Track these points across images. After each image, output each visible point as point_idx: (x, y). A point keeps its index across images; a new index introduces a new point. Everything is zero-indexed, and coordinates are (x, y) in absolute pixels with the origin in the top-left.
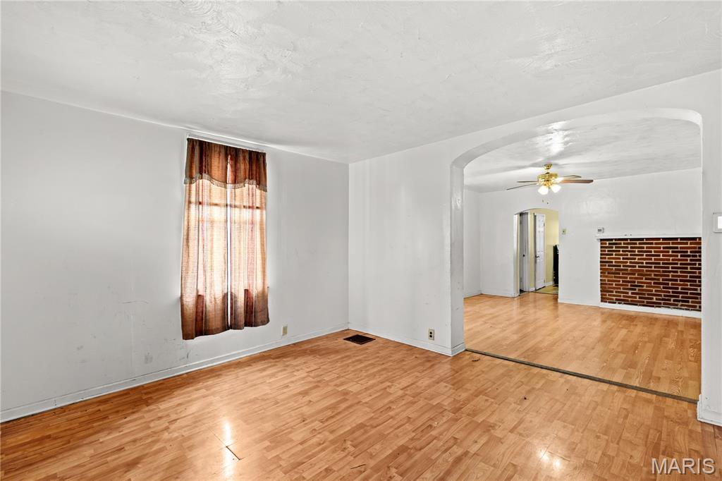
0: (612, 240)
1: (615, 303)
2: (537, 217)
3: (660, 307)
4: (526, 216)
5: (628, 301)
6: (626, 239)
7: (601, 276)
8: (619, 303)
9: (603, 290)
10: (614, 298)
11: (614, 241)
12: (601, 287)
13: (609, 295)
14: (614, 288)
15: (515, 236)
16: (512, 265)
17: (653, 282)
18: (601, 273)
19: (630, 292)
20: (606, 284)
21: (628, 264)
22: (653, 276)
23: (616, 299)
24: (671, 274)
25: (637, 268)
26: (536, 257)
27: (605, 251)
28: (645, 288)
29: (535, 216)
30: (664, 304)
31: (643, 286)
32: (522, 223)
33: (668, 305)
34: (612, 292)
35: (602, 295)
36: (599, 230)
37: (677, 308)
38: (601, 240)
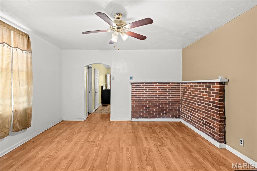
0: (137, 83)
1: (138, 118)
2: (96, 71)
3: (157, 118)
4: (91, 69)
5: (144, 116)
6: (143, 83)
7: (132, 104)
8: (140, 118)
9: (133, 112)
10: (138, 115)
11: (138, 84)
12: (132, 110)
13: (136, 114)
14: (138, 110)
15: (85, 80)
16: (84, 99)
17: (154, 105)
18: (132, 102)
19: (145, 111)
20: (134, 108)
21: (144, 96)
22: (154, 102)
23: (139, 116)
24: (161, 101)
25: (148, 98)
26: (95, 92)
27: (134, 89)
28: (151, 109)
29: (95, 70)
30: (159, 116)
31: (150, 108)
32: (89, 73)
33: (160, 117)
34: (137, 112)
35: (132, 114)
36: (131, 78)
37: (163, 118)
38: (132, 83)
